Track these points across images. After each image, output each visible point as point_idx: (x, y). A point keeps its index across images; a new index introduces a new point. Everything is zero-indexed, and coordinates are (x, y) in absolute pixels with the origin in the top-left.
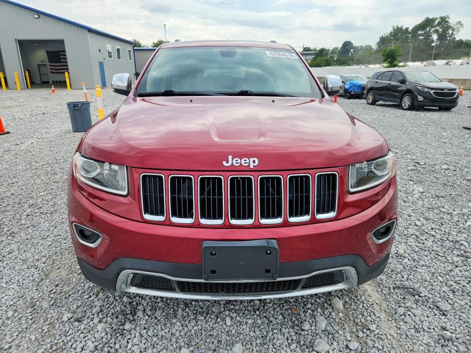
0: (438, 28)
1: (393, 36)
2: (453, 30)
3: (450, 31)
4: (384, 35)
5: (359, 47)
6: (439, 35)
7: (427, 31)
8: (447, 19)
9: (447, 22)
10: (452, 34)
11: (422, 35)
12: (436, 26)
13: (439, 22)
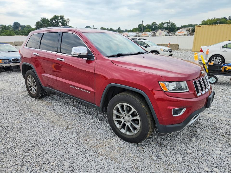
0: (61, 20)
1: (42, 22)
2: (67, 22)
3: (66, 22)
4: (38, 21)
5: (23, 26)
6: (62, 23)
7: (56, 21)
8: (63, 17)
9: (64, 18)
10: (67, 23)
11: (55, 23)
12: (60, 20)
13: (60, 18)
